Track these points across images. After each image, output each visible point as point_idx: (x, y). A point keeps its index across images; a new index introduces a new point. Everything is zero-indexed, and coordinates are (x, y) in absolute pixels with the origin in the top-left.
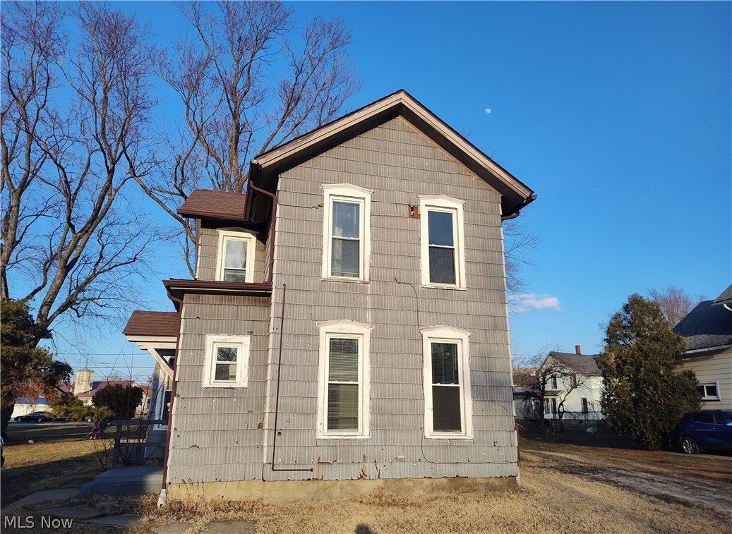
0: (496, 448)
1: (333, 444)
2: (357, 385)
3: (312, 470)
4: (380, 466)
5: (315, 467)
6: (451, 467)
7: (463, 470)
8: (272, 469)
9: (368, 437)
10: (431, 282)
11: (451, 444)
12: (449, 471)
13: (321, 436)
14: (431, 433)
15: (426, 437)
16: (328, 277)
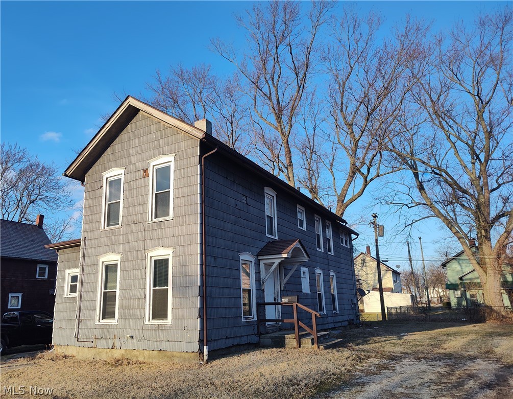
0: (186, 331)
1: (102, 328)
2: (116, 291)
3: (92, 342)
4: (122, 341)
5: (94, 340)
6: (158, 343)
7: (165, 346)
8: (78, 340)
9: (117, 323)
10: (155, 218)
11: (159, 328)
12: (157, 346)
13: (97, 323)
14: (149, 320)
15: (146, 323)
16: (104, 228)
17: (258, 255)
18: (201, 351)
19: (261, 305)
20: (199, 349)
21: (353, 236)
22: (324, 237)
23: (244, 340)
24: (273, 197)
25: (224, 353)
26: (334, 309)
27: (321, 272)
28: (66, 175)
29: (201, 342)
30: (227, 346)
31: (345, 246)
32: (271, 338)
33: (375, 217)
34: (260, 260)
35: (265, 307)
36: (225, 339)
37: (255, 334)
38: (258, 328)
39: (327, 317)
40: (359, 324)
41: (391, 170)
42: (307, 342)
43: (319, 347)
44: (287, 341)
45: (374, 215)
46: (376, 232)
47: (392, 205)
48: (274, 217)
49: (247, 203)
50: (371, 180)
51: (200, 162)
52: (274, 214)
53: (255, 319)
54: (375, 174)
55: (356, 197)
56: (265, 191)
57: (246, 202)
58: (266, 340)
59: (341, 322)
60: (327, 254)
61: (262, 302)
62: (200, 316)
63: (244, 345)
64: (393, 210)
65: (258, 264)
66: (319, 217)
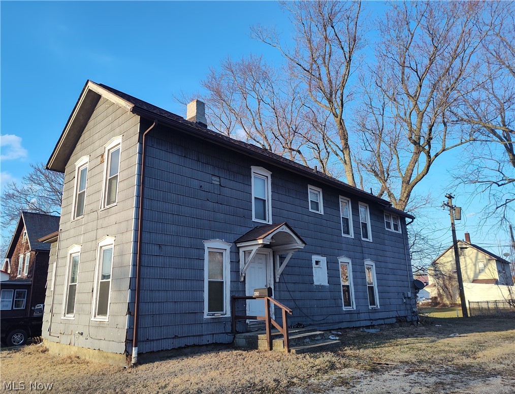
0: (117, 329)
2: (76, 285)
3: (58, 337)
6: (98, 342)
7: (102, 345)
8: (50, 335)
9: (74, 319)
10: (107, 205)
11: (100, 325)
12: (97, 344)
13: (63, 318)
14: (95, 316)
15: (91, 319)
16: (74, 219)
17: (236, 243)
18: (128, 353)
19: (239, 300)
20: (126, 350)
21: (408, 220)
22: (356, 222)
23: (205, 340)
24: (267, 177)
25: (169, 355)
26: (373, 303)
27: (350, 261)
28: (47, 168)
29: (129, 342)
30: (177, 347)
31: (393, 231)
32: (246, 338)
33: (450, 197)
34: (239, 247)
35: (245, 301)
36: (173, 338)
37: (227, 333)
38: (232, 325)
39: (359, 313)
40: (418, 321)
41: (459, 142)
42: (279, 344)
43: (289, 351)
44: (259, 342)
45: (448, 196)
46: (451, 214)
47: (478, 184)
48: (268, 200)
49: (220, 185)
50: (436, 156)
51: (140, 140)
52: (268, 196)
53: (229, 314)
54: (440, 148)
55: (422, 176)
56: (252, 171)
57: (219, 183)
58: (241, 340)
59: (384, 319)
60: (360, 240)
61: (241, 295)
62: (129, 312)
63: (206, 345)
64: (480, 190)
65: (235, 252)
66: (348, 199)
